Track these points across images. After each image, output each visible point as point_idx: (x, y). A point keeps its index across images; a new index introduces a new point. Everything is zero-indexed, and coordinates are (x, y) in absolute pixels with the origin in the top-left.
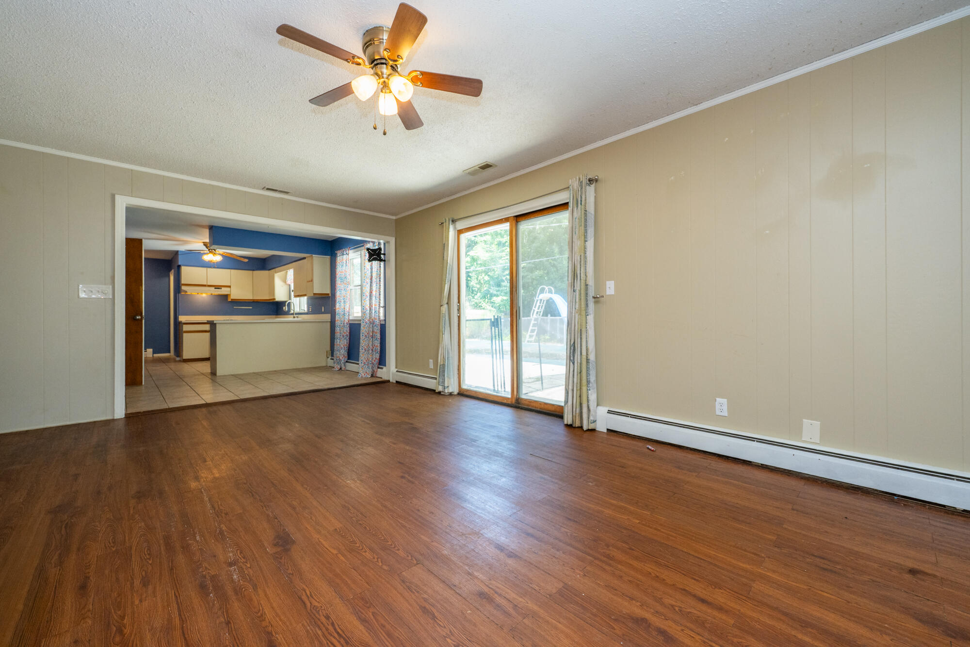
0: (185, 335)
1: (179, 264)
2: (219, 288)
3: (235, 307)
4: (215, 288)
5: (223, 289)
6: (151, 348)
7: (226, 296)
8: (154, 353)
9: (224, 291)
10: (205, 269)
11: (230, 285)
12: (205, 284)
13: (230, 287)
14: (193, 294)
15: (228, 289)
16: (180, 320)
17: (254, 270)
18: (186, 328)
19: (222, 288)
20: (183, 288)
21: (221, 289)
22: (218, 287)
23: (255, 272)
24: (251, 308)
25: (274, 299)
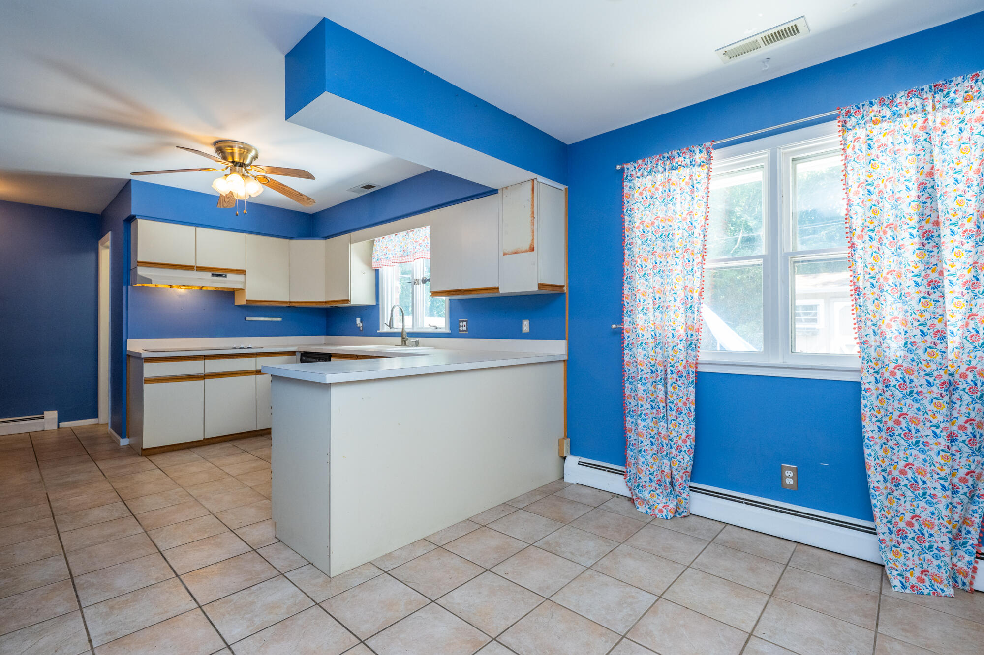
0: (147, 388)
1: (133, 213)
2: (221, 275)
3: (248, 319)
4: (213, 275)
5: (230, 276)
6: (55, 410)
7: (230, 294)
8: (60, 419)
9: (231, 282)
10: (192, 228)
11: (244, 269)
12: (193, 264)
13: (243, 272)
14: (160, 286)
15: (240, 278)
16: (129, 349)
17: (291, 238)
18: (150, 370)
19: (228, 275)
20: (142, 271)
21: (226, 276)
22: (218, 273)
23: (294, 242)
24: (280, 319)
25: (347, 301)
